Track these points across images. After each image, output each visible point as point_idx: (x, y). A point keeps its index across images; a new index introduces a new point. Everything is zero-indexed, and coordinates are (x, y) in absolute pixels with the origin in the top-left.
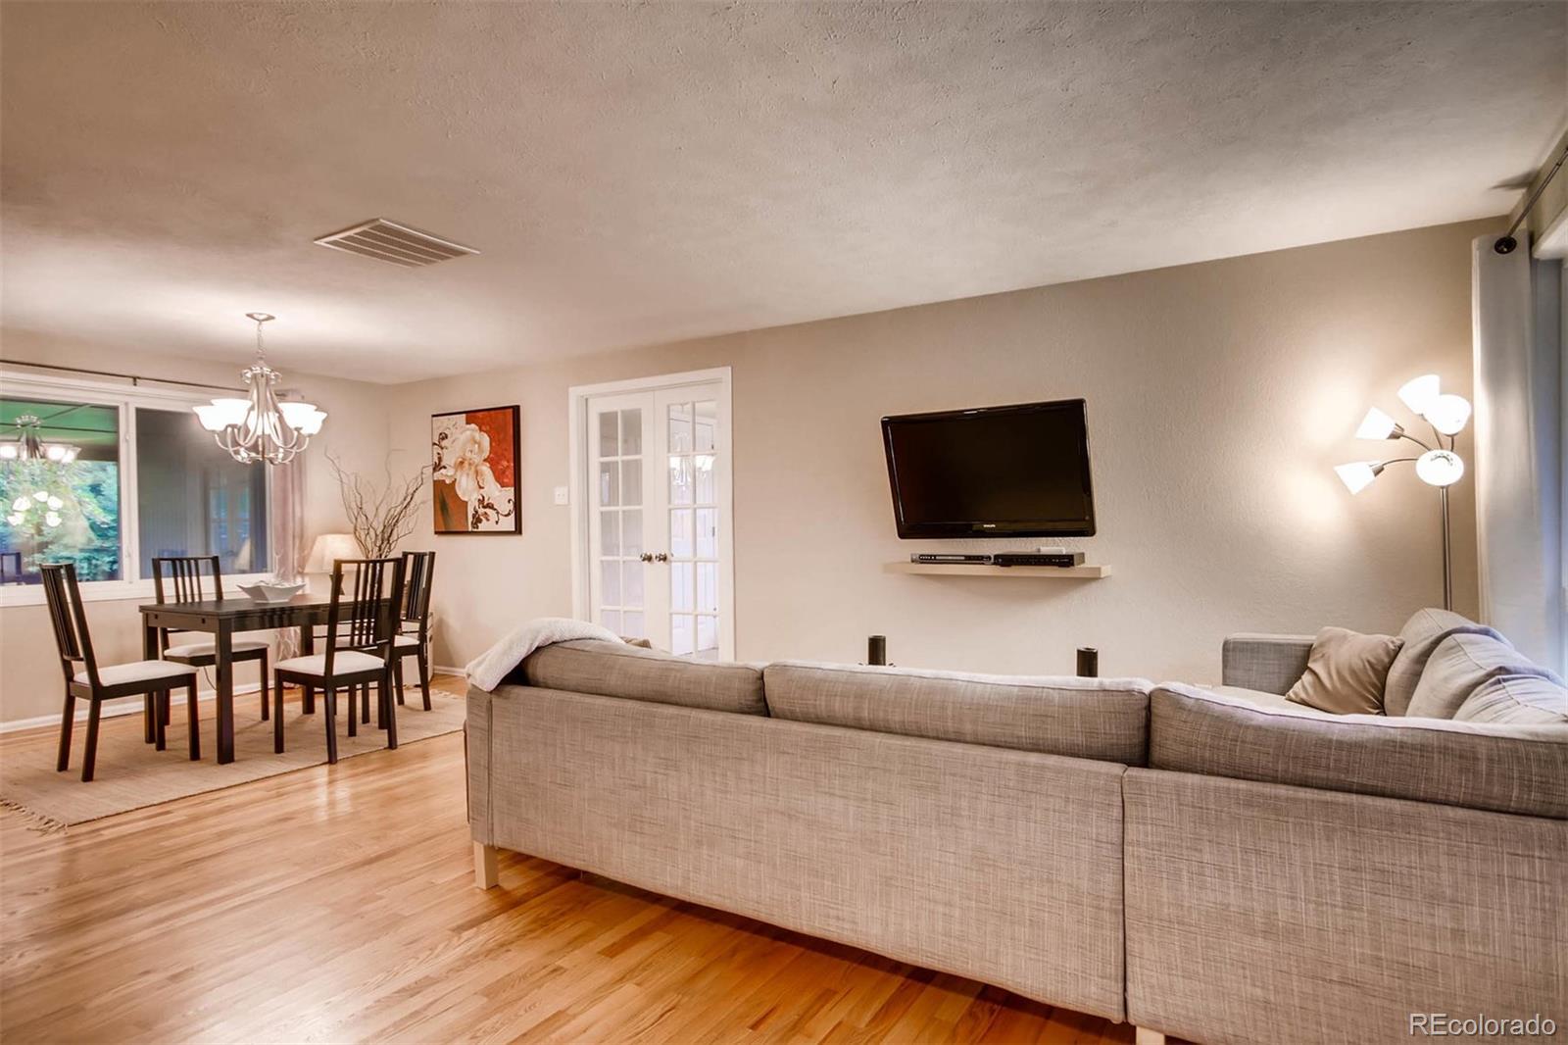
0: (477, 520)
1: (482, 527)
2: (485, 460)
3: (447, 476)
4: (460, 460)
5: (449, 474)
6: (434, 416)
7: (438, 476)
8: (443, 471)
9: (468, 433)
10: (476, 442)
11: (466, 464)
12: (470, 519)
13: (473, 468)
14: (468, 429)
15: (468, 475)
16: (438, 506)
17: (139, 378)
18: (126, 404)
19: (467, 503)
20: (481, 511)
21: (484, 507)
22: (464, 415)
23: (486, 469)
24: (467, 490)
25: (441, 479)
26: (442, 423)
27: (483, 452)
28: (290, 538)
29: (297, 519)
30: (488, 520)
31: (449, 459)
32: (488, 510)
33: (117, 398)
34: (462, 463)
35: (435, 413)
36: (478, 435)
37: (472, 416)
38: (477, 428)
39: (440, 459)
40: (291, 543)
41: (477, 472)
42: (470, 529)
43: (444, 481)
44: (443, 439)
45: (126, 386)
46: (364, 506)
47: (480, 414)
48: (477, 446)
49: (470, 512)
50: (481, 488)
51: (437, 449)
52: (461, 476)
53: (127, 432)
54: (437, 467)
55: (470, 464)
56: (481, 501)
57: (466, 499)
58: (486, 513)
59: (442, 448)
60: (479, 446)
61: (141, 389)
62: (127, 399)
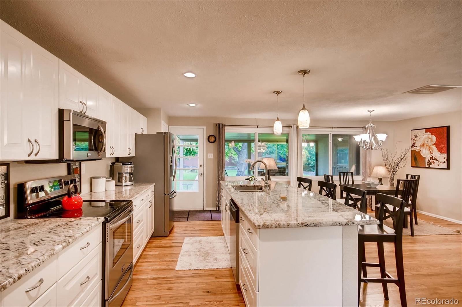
0: (429, 163)
1: (431, 166)
2: (434, 144)
3: (417, 149)
4: (423, 144)
5: (418, 148)
6: (412, 130)
7: (413, 149)
8: (415, 147)
9: (426, 136)
10: (429, 138)
11: (425, 145)
12: (426, 163)
13: (428, 147)
14: (426, 134)
15: (426, 149)
16: (413, 159)
17: (334, 127)
18: (331, 134)
19: (425, 158)
20: (431, 161)
21: (433, 160)
22: (425, 130)
23: (434, 147)
24: (425, 153)
25: (414, 150)
26: (415, 132)
27: (433, 141)
28: (367, 167)
29: (369, 162)
30: (434, 164)
31: (418, 144)
32: (434, 161)
33: (329, 132)
34: (423, 145)
35: (412, 129)
36: (430, 136)
37: (428, 130)
38: (430, 134)
39: (414, 144)
40: (367, 168)
41: (430, 148)
42: (426, 167)
43: (416, 151)
44: (416, 137)
45: (331, 130)
46: (388, 158)
47: (432, 129)
48: (430, 140)
49: (427, 161)
50: (431, 153)
51: (413, 141)
52: (423, 149)
53: (331, 140)
54: (413, 146)
55: (427, 146)
56: (432, 158)
57: (425, 157)
58: (433, 162)
59: (415, 140)
60: (431, 140)
61: (335, 130)
62: (330, 132)
